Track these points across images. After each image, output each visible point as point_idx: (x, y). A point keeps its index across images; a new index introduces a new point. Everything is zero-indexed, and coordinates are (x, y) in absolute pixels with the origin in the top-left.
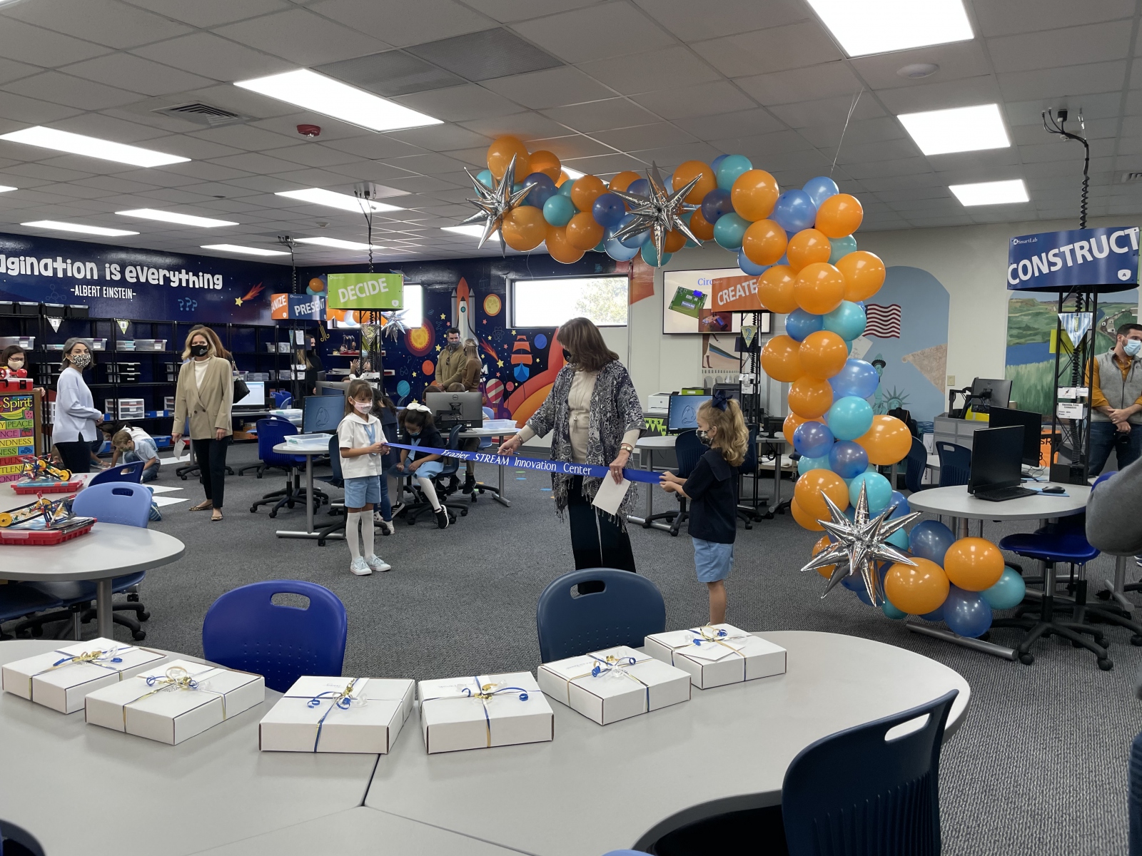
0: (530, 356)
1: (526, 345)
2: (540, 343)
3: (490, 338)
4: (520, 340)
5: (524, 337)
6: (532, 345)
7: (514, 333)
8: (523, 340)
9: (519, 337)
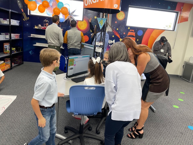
0: (135, 38)
1: (134, 34)
2: (140, 33)
3: (117, 29)
4: (131, 31)
5: (133, 31)
6: (136, 34)
7: (129, 28)
8: (133, 32)
9: (131, 30)
